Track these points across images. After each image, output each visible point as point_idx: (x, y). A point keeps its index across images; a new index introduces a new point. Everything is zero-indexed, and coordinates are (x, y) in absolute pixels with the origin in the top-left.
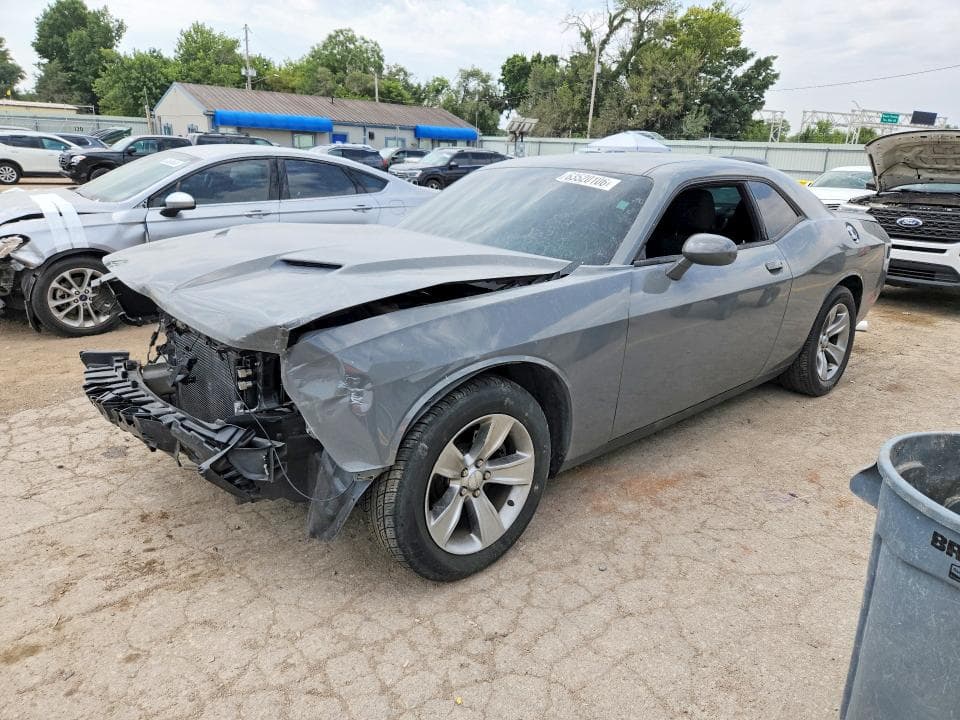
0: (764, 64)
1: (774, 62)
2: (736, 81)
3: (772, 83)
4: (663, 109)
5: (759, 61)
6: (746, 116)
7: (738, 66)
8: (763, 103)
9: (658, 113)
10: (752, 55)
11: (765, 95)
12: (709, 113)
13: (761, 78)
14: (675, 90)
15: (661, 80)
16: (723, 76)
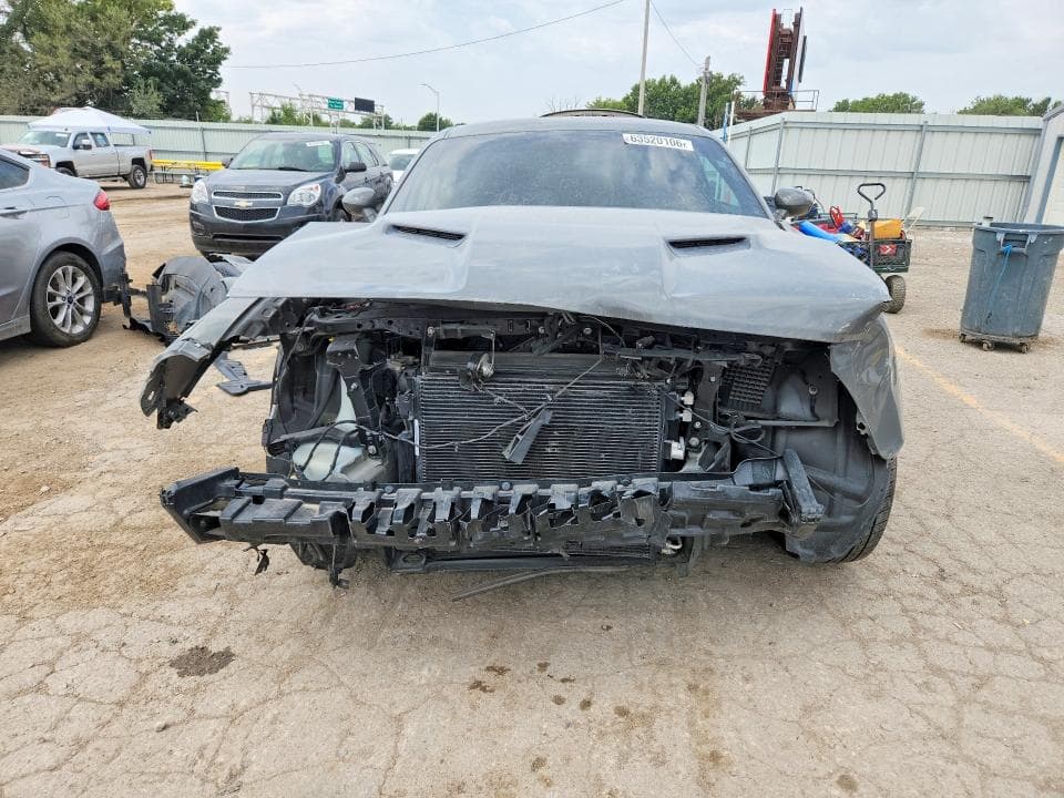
0: (208, 35)
1: (220, 33)
2: (182, 53)
3: (225, 59)
4: (98, 81)
5: (202, 32)
6: (204, 94)
7: (179, 35)
8: (220, 81)
9: (91, 85)
10: (193, 23)
11: (219, 70)
12: (159, 88)
13: (209, 51)
14: (107, 57)
15: (83, 43)
16: (163, 44)
